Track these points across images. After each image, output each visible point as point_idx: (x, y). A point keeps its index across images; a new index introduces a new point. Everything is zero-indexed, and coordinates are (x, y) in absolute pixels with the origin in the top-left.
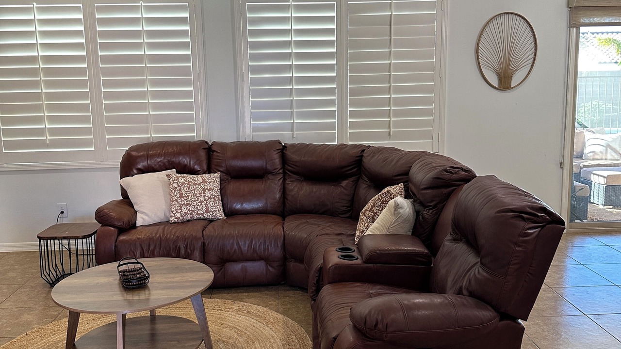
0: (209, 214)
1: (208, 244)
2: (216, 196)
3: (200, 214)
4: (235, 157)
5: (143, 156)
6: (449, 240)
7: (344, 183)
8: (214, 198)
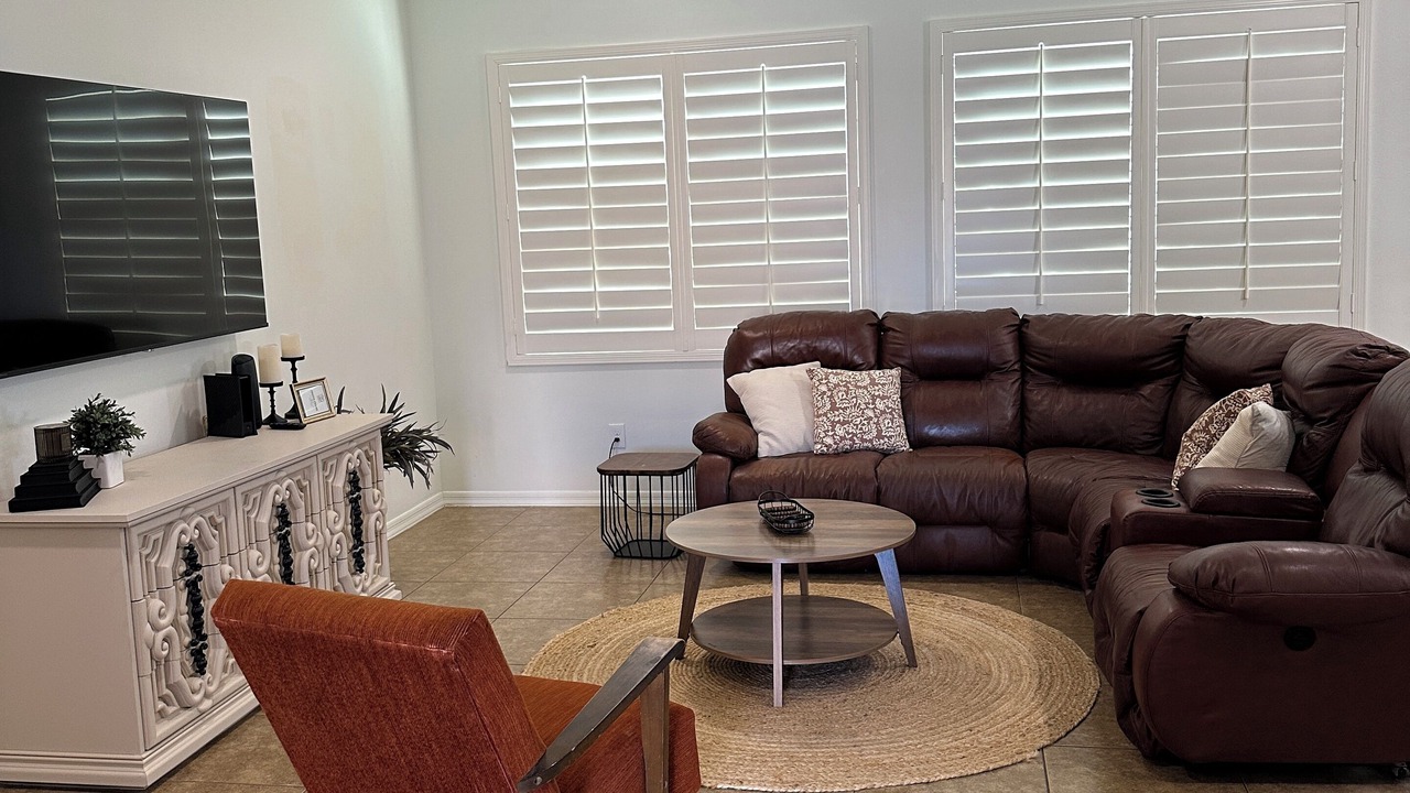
0: (882, 441)
1: (887, 489)
2: (894, 410)
3: (866, 441)
4: (929, 339)
5: (764, 337)
6: (1356, 472)
7: (1146, 390)
8: (891, 414)
